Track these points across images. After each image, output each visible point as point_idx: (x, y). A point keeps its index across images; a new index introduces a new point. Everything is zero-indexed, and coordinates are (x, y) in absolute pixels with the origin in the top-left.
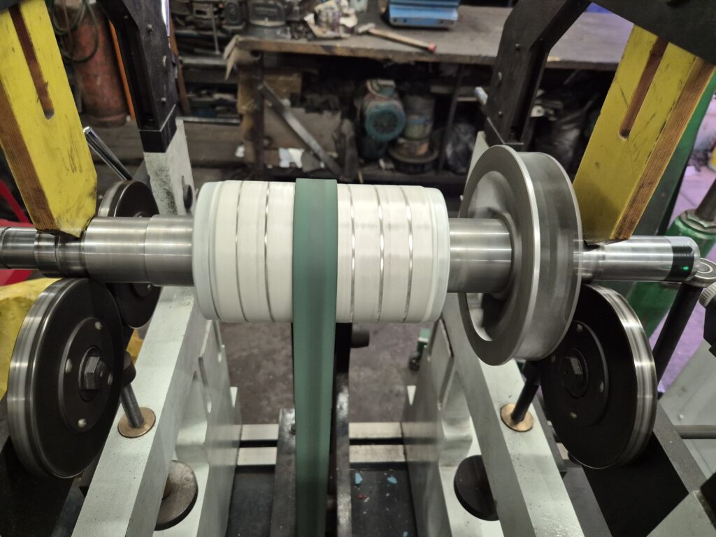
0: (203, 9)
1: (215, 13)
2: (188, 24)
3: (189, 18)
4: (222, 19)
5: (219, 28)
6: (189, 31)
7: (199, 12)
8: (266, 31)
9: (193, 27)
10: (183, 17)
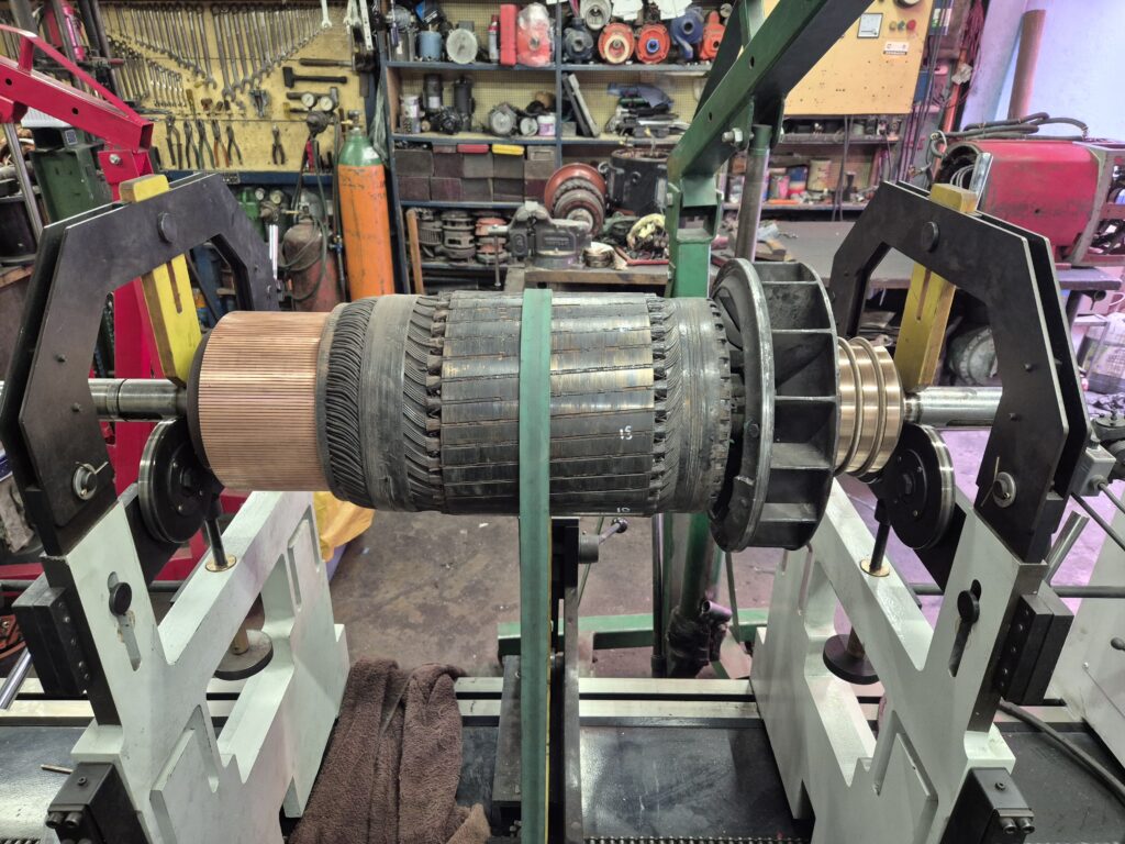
0: (457, 238)
1: (471, 242)
2: (437, 255)
3: (438, 250)
4: (478, 248)
5: (475, 258)
6: (439, 263)
7: (452, 242)
8: (556, 261)
9: (442, 258)
10: (432, 248)
